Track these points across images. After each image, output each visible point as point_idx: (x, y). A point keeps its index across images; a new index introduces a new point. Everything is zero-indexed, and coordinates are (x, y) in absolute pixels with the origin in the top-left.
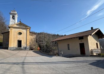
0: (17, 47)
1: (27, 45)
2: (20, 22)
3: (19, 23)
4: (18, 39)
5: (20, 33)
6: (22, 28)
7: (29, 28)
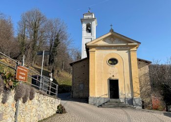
0: (107, 96)
1: (133, 93)
2: (112, 31)
3: (110, 34)
4: (110, 76)
5: (113, 61)
6: (116, 47)
7: (136, 44)
